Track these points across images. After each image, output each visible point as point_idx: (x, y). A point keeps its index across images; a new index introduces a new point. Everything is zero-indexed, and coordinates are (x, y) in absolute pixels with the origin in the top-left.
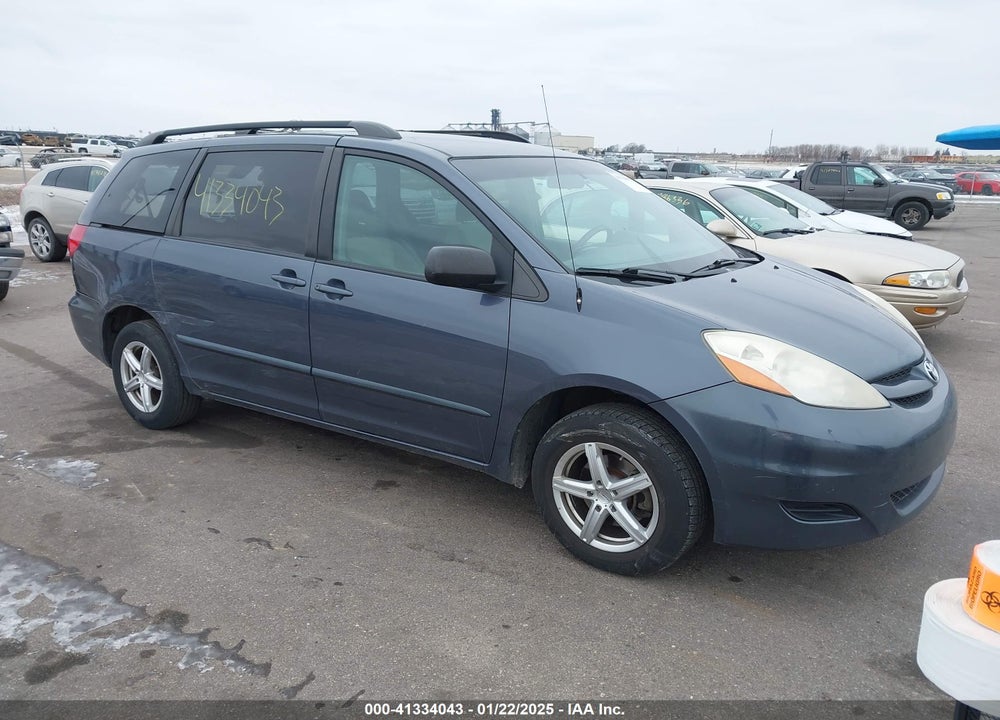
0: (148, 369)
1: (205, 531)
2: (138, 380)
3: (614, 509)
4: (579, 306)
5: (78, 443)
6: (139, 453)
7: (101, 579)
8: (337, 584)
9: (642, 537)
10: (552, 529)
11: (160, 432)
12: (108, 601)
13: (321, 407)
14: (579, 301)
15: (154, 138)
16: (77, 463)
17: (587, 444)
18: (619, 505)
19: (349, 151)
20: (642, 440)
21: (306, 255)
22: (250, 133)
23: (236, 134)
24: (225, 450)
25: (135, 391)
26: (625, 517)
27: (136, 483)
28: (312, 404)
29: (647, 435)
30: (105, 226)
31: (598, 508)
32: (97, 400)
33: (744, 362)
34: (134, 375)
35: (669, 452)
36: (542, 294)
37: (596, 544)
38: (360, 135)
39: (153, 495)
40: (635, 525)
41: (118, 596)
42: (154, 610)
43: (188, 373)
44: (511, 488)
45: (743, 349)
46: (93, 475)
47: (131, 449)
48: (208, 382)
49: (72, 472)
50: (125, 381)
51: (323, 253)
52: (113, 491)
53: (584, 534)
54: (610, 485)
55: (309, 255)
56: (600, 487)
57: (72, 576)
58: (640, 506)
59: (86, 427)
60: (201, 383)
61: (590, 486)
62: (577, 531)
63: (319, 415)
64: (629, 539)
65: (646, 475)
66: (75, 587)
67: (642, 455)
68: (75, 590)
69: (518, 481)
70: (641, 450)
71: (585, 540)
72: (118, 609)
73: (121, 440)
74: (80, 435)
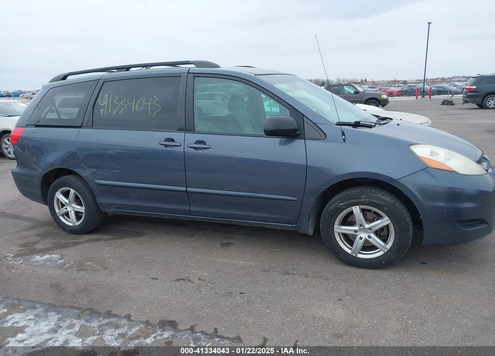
0: (73, 202)
1: (149, 280)
2: (66, 209)
3: (369, 237)
4: (344, 140)
5: (39, 246)
6: (80, 247)
7: (111, 311)
8: (241, 293)
9: (386, 248)
10: (334, 253)
11: (84, 236)
12: (124, 321)
13: (191, 208)
14: (344, 137)
15: (62, 78)
16: (46, 256)
17: (353, 207)
18: (372, 235)
19: (196, 75)
20: (385, 201)
21: (178, 130)
22: (126, 70)
23: (117, 72)
24: (126, 240)
25: (63, 215)
26: (376, 240)
27: (91, 261)
28: (187, 208)
29: (386, 198)
30: (37, 126)
31: (361, 238)
32: (31, 224)
33: (431, 158)
34: (64, 206)
35: (399, 205)
36: (322, 136)
37: (360, 256)
38: (197, 67)
39: (106, 266)
40: (382, 243)
41: (128, 317)
42: (155, 321)
43: (101, 200)
44: (305, 236)
45: (430, 152)
46: (61, 261)
47: (73, 246)
48: (115, 204)
49: (48, 261)
50: (57, 211)
51: (188, 128)
52: (81, 268)
53: (353, 252)
54: (367, 226)
55: (180, 130)
56: (362, 227)
57: (93, 312)
58: (382, 234)
59: (36, 239)
60: (111, 205)
61: (356, 228)
62: (349, 251)
63: (190, 212)
64: (379, 250)
65: (387, 218)
66: (100, 317)
67: (386, 208)
68: (101, 319)
69: (311, 232)
70: (385, 206)
71: (354, 255)
72: (134, 324)
73: (63, 242)
74: (37, 242)
